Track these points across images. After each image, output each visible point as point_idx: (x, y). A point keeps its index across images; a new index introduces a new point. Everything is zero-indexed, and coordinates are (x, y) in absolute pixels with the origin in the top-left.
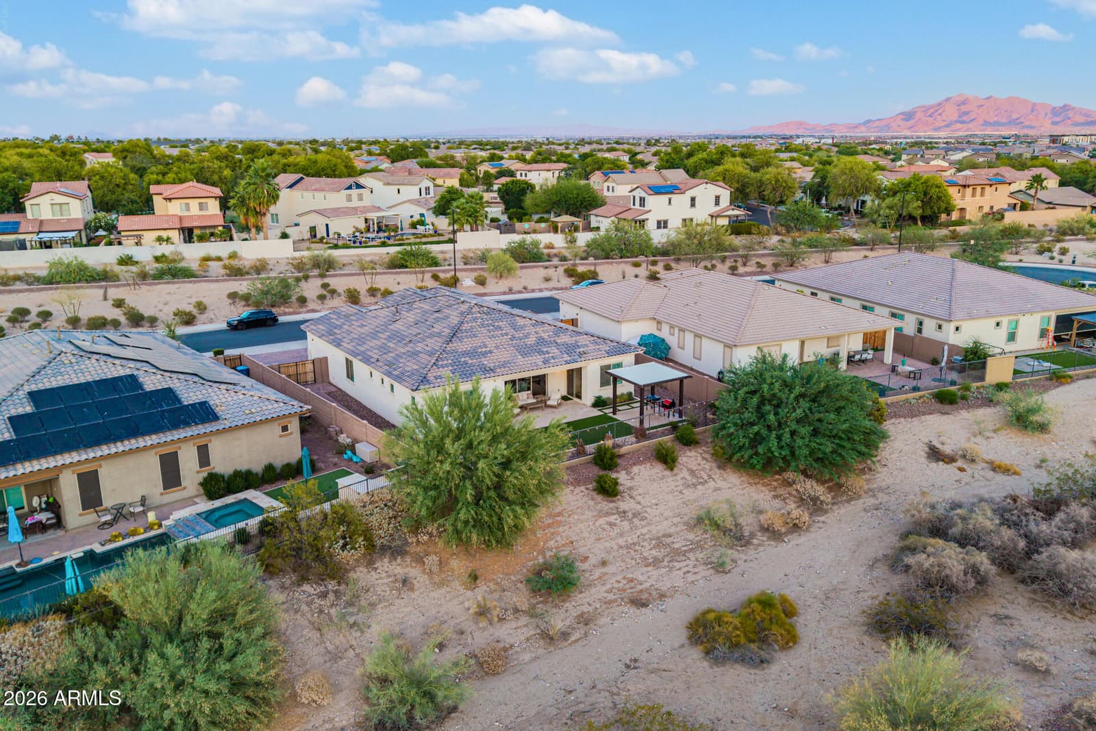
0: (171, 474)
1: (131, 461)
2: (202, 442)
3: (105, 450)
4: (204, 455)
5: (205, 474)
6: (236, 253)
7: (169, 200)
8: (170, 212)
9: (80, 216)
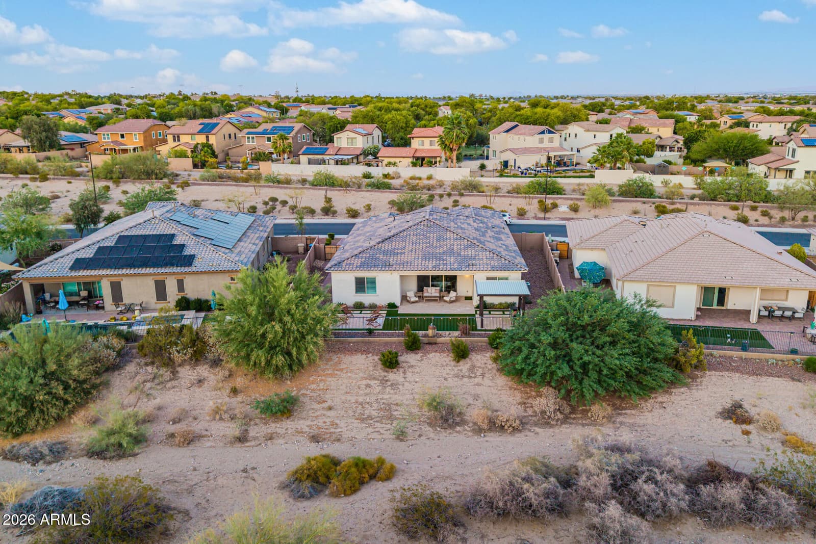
0: (161, 293)
1: (139, 280)
2: (180, 277)
3: (124, 271)
4: (181, 286)
5: (180, 297)
6: (431, 175)
7: (413, 138)
8: (413, 146)
9: (361, 146)
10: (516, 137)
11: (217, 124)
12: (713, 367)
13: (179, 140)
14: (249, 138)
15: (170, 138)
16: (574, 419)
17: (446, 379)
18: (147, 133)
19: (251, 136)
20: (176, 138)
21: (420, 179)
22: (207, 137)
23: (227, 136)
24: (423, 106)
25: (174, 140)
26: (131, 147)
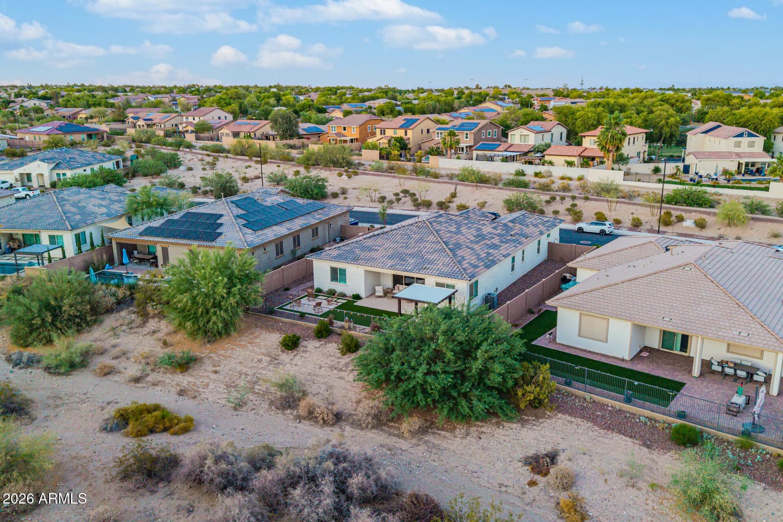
1: (179, 248)
6: (583, 176)
7: (584, 136)
8: (584, 145)
9: (533, 144)
10: (712, 139)
11: (417, 120)
12: (572, 411)
13: (384, 134)
14: (438, 133)
15: (378, 131)
16: (390, 427)
17: (320, 368)
18: (363, 127)
19: (440, 131)
20: (383, 132)
21: (571, 179)
22: (406, 132)
23: (425, 131)
24: (673, 101)
25: (381, 134)
26: (348, 138)
